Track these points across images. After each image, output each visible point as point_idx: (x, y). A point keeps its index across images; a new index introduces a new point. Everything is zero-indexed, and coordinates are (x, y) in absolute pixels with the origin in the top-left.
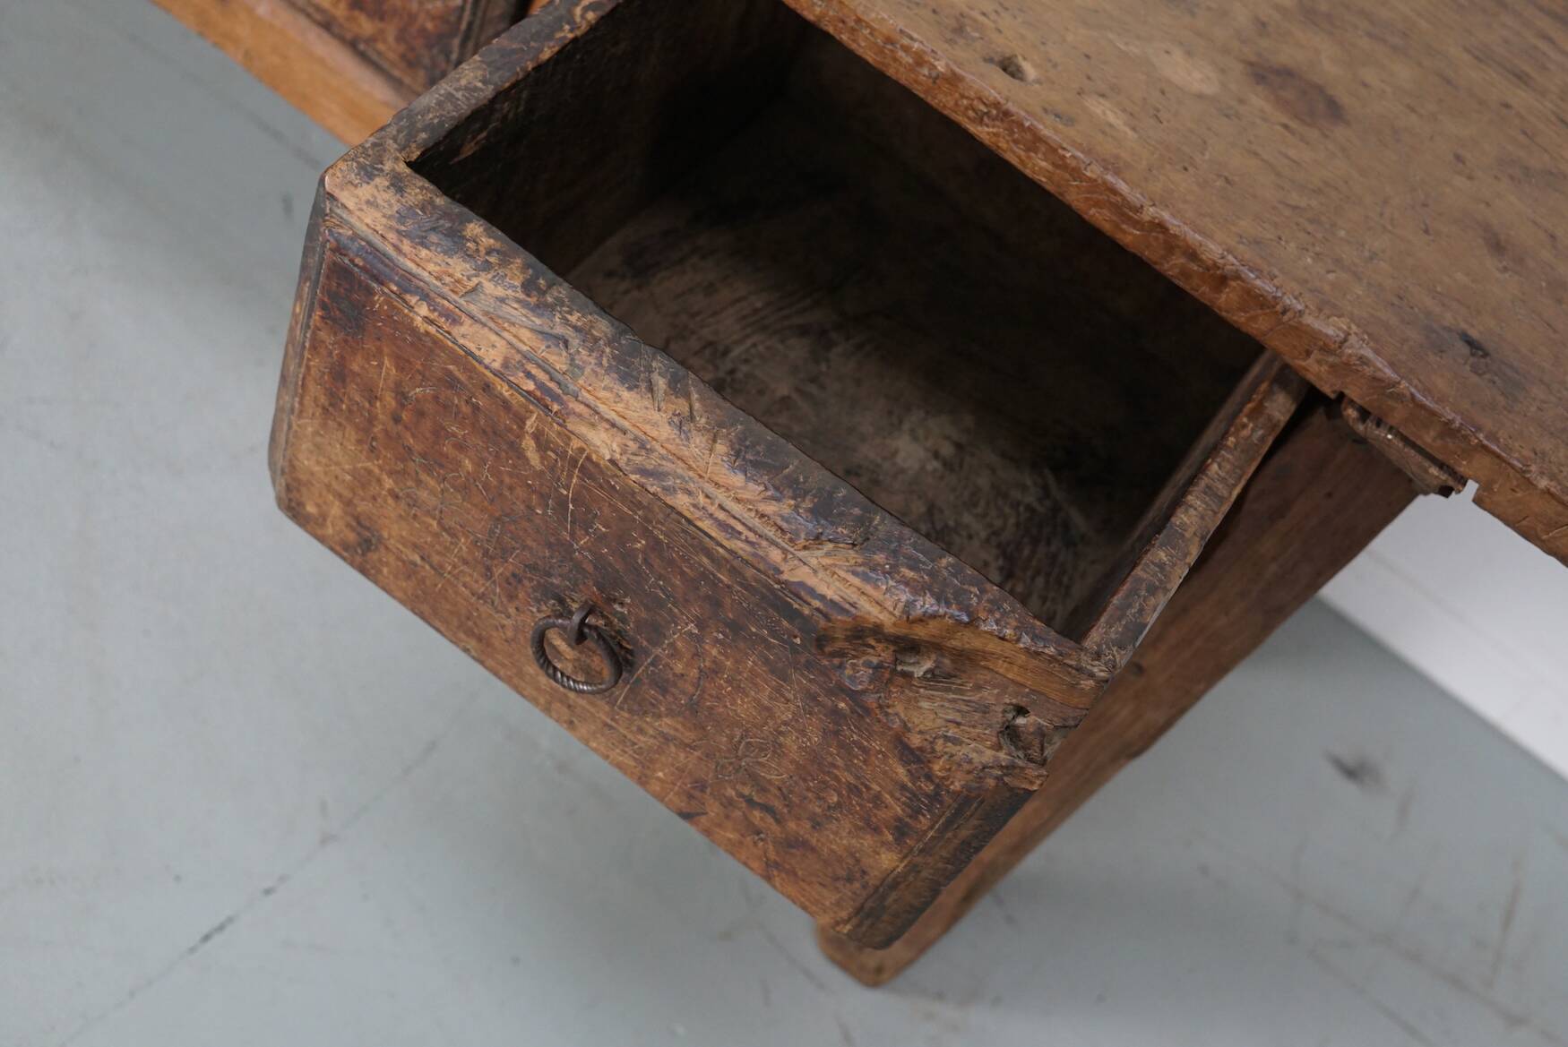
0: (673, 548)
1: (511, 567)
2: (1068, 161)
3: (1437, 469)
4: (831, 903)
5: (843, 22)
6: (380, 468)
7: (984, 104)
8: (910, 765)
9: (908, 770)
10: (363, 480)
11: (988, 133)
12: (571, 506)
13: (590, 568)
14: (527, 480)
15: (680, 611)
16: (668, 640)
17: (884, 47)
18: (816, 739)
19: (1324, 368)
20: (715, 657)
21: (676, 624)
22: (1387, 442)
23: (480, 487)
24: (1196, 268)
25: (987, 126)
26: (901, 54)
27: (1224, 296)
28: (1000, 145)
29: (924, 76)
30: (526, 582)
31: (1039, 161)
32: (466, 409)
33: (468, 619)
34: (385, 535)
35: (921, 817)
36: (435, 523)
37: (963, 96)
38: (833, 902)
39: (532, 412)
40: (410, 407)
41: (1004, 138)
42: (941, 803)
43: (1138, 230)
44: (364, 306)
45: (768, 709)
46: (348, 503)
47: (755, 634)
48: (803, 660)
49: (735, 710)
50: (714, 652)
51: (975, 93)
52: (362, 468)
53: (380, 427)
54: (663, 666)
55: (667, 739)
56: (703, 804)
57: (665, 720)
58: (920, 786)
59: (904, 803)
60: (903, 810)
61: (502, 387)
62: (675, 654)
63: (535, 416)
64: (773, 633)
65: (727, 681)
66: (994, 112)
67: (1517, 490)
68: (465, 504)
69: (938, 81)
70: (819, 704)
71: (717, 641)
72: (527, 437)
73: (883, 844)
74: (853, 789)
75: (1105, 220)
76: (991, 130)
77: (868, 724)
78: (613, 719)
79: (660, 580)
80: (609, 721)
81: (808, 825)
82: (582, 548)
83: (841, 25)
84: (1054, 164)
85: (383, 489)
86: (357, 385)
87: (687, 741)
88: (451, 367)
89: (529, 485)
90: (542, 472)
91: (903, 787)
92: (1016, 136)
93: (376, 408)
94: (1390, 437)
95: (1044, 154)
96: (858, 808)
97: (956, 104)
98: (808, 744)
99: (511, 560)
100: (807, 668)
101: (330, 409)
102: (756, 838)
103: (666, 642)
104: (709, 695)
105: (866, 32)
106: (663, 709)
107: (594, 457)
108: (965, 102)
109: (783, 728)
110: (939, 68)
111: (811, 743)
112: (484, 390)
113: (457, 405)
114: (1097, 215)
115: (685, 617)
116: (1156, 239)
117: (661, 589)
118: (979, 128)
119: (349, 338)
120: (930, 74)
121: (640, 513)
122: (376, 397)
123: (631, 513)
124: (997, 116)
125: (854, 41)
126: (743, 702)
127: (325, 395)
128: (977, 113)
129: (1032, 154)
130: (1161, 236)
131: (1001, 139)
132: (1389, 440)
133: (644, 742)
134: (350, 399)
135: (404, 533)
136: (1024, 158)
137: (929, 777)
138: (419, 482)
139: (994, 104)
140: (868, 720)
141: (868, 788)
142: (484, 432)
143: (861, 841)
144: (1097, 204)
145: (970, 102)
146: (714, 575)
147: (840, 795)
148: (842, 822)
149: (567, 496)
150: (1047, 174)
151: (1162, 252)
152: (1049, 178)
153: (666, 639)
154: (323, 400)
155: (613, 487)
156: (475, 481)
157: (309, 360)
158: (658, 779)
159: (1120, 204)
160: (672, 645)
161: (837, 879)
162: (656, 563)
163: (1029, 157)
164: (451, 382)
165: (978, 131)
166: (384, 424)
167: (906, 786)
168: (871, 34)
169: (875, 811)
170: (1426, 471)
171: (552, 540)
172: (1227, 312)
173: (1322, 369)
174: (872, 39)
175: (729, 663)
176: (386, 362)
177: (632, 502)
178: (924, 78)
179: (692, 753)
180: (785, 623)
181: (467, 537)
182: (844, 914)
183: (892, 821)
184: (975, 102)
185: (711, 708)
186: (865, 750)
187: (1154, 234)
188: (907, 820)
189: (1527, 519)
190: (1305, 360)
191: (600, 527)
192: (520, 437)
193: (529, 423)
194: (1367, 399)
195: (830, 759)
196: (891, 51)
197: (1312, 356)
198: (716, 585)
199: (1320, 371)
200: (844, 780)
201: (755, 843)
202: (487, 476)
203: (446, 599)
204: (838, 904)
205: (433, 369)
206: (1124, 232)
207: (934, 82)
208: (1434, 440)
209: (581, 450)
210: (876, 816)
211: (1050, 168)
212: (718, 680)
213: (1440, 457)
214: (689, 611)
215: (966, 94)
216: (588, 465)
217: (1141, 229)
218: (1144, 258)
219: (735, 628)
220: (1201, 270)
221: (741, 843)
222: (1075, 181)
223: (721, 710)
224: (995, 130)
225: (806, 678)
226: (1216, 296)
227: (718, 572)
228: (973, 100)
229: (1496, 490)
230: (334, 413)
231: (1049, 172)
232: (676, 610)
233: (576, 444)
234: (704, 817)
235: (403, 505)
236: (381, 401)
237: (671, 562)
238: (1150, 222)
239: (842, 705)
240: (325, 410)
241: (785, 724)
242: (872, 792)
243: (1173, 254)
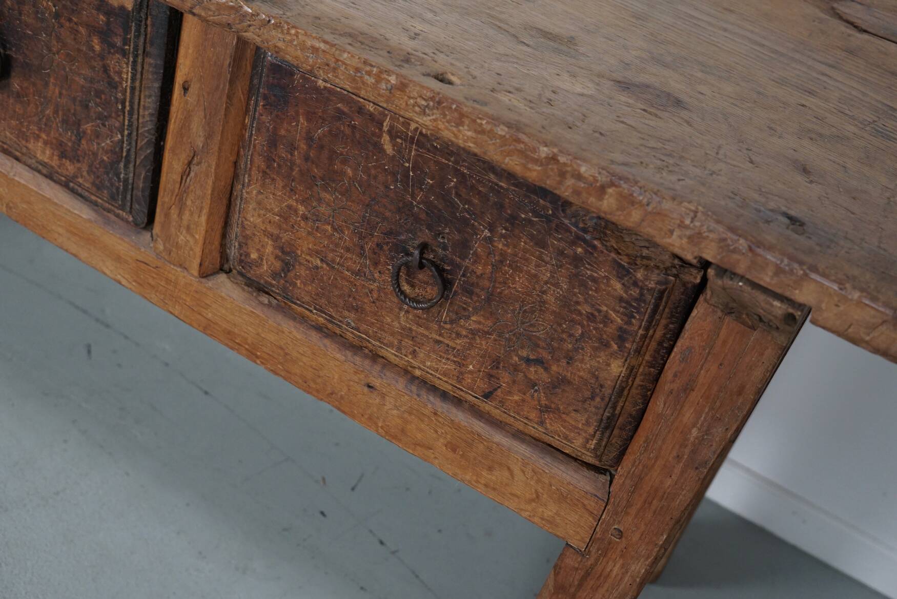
0: (472, 176)
1: (376, 240)
2: (485, 127)
3: (779, 302)
4: (583, 424)
5: (328, 65)
6: (297, 201)
7: (424, 99)
8: (623, 279)
9: (623, 284)
10: (286, 215)
11: (430, 121)
12: (411, 174)
13: (423, 216)
14: (385, 166)
15: (479, 223)
16: (472, 250)
17: (355, 76)
18: (565, 287)
19: (685, 241)
20: (501, 249)
21: (477, 235)
22: (739, 288)
23: (357, 186)
24: (583, 185)
25: (429, 116)
26: (366, 77)
27: (605, 202)
28: (440, 127)
29: (383, 90)
30: (385, 247)
31: (466, 132)
32: (348, 131)
33: (350, 296)
34: (299, 252)
35: (633, 321)
36: (329, 228)
37: (410, 98)
38: (584, 422)
39: (387, 115)
40: (315, 146)
41: (441, 121)
42: (644, 301)
43: (539, 166)
44: (288, 86)
45: (535, 276)
46: (276, 239)
47: (524, 219)
48: (554, 226)
49: (515, 288)
50: (500, 246)
51: (417, 93)
52: (286, 206)
53: (297, 169)
54: (470, 273)
55: (473, 333)
56: (499, 379)
57: (474, 318)
58: (631, 294)
59: (622, 314)
60: (622, 320)
61: (369, 105)
62: (477, 259)
63: (389, 117)
64: (536, 214)
65: (510, 266)
66: (431, 104)
67: (839, 304)
68: (348, 203)
69: (392, 91)
70: (566, 256)
71: (502, 236)
72: (384, 135)
73: (612, 355)
74: (591, 317)
75: (516, 164)
76: (432, 118)
77: (596, 258)
78: (440, 335)
79: (466, 204)
80: (438, 338)
81: (563, 362)
82: (419, 203)
83: (326, 68)
84: (476, 131)
85: (298, 217)
86: (284, 145)
87: (486, 329)
88: (339, 105)
89: (386, 169)
90: (394, 156)
91: (621, 299)
92: (448, 117)
93: (295, 156)
94: (741, 284)
95: (468, 126)
96: (594, 332)
97: (407, 104)
98: (561, 293)
99: (376, 234)
100: (557, 230)
101: (268, 171)
102: (532, 391)
103: (471, 252)
104: (499, 283)
105: (343, 68)
106: (471, 309)
107: (424, 131)
108: (412, 101)
109: (545, 288)
110: (392, 81)
111: (563, 292)
112: (359, 113)
113: (343, 131)
114: (510, 162)
115: (481, 227)
116: (552, 170)
117: (467, 212)
118: (425, 119)
119: (279, 113)
120: (387, 87)
121: (452, 159)
122: (295, 148)
123: (447, 162)
124: (434, 106)
125: (336, 77)
126: (520, 278)
127: (264, 161)
128: (420, 108)
129: (461, 128)
130: (555, 167)
131: (439, 122)
132: (741, 286)
133: (460, 344)
134: (279, 157)
135: (310, 246)
136: (456, 132)
137: (635, 284)
138: (320, 200)
139: (430, 98)
140: (596, 255)
141: (599, 311)
142: (359, 143)
143: (598, 359)
144: (509, 154)
145: (415, 101)
146: (497, 185)
147: (583, 326)
148: (585, 349)
149: (409, 166)
150: (473, 140)
151: (558, 179)
152: (475, 143)
153: (470, 249)
154: (263, 166)
155: (436, 147)
156: (354, 182)
157: (255, 140)
158: (471, 372)
159: (524, 150)
160: (475, 253)
161: (584, 401)
162: (463, 192)
163: (459, 131)
164: (340, 115)
165: (424, 121)
166: (299, 166)
167: (622, 297)
168: (346, 68)
169: (605, 329)
170: (772, 305)
171: (401, 205)
172: (611, 214)
173: (683, 242)
174: (347, 72)
175: (509, 251)
176: (301, 120)
177: (447, 153)
178: (384, 91)
179: (490, 338)
180: (541, 201)
181: (348, 228)
182: (591, 430)
183: (616, 332)
184: (419, 100)
185: (500, 293)
186: (594, 280)
187: (550, 166)
188: (625, 327)
189: (852, 327)
190: (670, 237)
191: (429, 181)
192: (380, 136)
193: (385, 124)
194: (719, 257)
195: (575, 299)
196: (361, 77)
197: (675, 233)
198: (499, 192)
199: (682, 243)
200: (584, 312)
201: (532, 396)
202: (361, 175)
203: (336, 287)
204: (588, 423)
205: (329, 111)
206: (530, 170)
207: (390, 93)
208: (772, 278)
209: (417, 129)
210: (605, 332)
211: (474, 135)
212: (503, 267)
213: (779, 291)
214: (484, 221)
215: (412, 96)
216: (422, 139)
217: (541, 165)
218: (547, 187)
219: (513, 220)
220: (586, 185)
221: (523, 401)
222: (492, 140)
223: (506, 292)
224: (434, 117)
225: (555, 238)
226: (600, 203)
227: (500, 181)
228: (416, 99)
229: (824, 308)
230: (269, 172)
231: (474, 138)
232: (476, 224)
233: (413, 126)
234: (499, 390)
235: (310, 223)
236: (297, 150)
237: (473, 187)
238: (546, 158)
239: (579, 250)
240: (264, 172)
241: (546, 283)
242: (602, 314)
243: (566, 179)
